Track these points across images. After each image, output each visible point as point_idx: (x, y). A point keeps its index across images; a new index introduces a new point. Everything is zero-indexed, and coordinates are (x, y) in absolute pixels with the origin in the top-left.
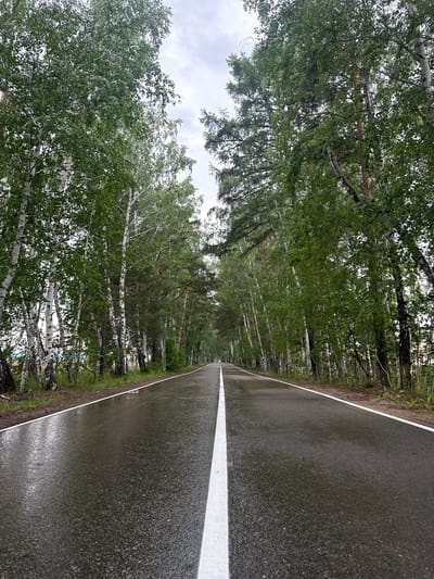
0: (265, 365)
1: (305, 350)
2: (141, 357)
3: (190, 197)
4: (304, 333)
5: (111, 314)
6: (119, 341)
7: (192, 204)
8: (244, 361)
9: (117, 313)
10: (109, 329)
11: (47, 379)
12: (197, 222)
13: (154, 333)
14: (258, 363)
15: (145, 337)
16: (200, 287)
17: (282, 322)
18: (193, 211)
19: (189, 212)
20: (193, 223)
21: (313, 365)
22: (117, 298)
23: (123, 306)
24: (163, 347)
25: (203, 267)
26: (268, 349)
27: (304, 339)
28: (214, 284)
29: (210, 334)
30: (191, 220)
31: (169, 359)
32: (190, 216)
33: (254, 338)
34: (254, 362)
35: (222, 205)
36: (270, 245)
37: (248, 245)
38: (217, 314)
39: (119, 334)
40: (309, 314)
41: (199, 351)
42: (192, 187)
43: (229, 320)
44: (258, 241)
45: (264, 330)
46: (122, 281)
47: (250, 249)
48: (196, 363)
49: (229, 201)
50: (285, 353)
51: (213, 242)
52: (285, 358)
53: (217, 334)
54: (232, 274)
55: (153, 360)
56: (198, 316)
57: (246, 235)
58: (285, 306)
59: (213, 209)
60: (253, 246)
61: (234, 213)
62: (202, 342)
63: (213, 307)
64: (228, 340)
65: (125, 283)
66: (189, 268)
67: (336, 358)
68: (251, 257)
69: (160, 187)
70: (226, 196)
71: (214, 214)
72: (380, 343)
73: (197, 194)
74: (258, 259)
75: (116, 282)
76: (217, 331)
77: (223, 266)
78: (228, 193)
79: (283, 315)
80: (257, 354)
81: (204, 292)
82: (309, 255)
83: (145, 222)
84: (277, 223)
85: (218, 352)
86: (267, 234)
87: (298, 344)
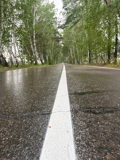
0: (76, 63)
1: (88, 57)
2: (41, 61)
3: (54, 9)
4: (88, 52)
5: (32, 47)
6: (35, 55)
7: (54, 11)
8: (70, 62)
9: (34, 47)
10: (32, 51)
11: (17, 64)
12: (56, 18)
13: (45, 54)
14: (74, 63)
15: (42, 55)
16: (57, 40)
17: (81, 49)
18: (54, 14)
19: (53, 14)
20: (55, 18)
21: (90, 61)
22: (33, 43)
23: (35, 45)
24: (47, 58)
25: (58, 33)
26: (77, 58)
27: (87, 54)
28: (61, 38)
29: (61, 55)
30: (54, 17)
31: (49, 61)
32: (54, 15)
33: (73, 55)
34: (73, 62)
35: (64, 11)
36: (79, 25)
37: (72, 25)
38: (62, 48)
39: (35, 53)
40: (90, 46)
41: (57, 60)
42: (54, 5)
43: (66, 50)
44: (75, 23)
45: (76, 53)
46: (34, 37)
47: (72, 26)
48: (57, 63)
49: (66, 9)
50: (82, 59)
51: (61, 24)
52: (82, 60)
53: (63, 55)
54: (67, 35)
55: (45, 61)
56: (57, 49)
57: (71, 21)
58: (83, 43)
59: (61, 12)
60: (74, 25)
61: (68, 13)
62: (58, 57)
63: (61, 46)
64: (66, 57)
65: (35, 38)
66: (54, 34)
67: (96, 59)
68: (73, 29)
69: (44, 6)
70: (65, 8)
71: (61, 14)
72: (109, 52)
73: (56, 8)
74: (75, 30)
75: (32, 37)
76: (62, 54)
77: (64, 33)
78: (66, 6)
79: (82, 47)
80: (74, 59)
81: (59, 41)
82: (91, 25)
83: (40, 18)
84: (81, 17)
85: (63, 60)
86: (78, 21)
87: (86, 56)
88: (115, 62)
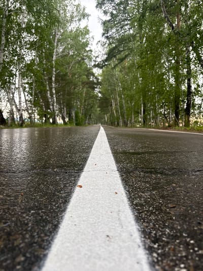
0: (121, 124)
1: (141, 114)
2: (63, 118)
3: (87, 36)
4: (141, 107)
5: (49, 95)
6: (53, 108)
7: (88, 40)
8: (112, 123)
9: (52, 95)
10: (48, 102)
11: (21, 122)
12: (91, 51)
13: (69, 107)
14: (118, 124)
15: (65, 109)
16: (92, 86)
17: (131, 102)
18: (88, 44)
19: (86, 44)
20: (89, 51)
21: (144, 121)
22: (51, 89)
23: (54, 92)
24: (73, 114)
25: (93, 75)
26: (123, 116)
27: (141, 110)
28: (98, 83)
29: (96, 111)
30: (88, 49)
31: (76, 120)
32: (87, 46)
33: (117, 111)
34: (116, 123)
35: (104, 40)
36: (127, 63)
37: (116, 62)
38: (99, 100)
39: (53, 106)
40: (144, 97)
41: (90, 118)
42: (88, 30)
43: (105, 103)
44: (122, 60)
45: (121, 107)
46: (53, 79)
47: (117, 65)
48: (89, 124)
49: (107, 37)
50: (131, 117)
51: (99, 60)
52: (131, 121)
53: (99, 111)
54: (108, 79)
55: (69, 120)
56: (90, 101)
57: (115, 56)
59: (99, 41)
60: (119, 63)
61: (110, 44)
62: (92, 114)
63: (97, 97)
64: (104, 114)
65: (55, 80)
66: (86, 75)
67: (155, 118)
68: (117, 69)
69: (72, 31)
70: (106, 35)
71: (99, 44)
72: (177, 107)
73: (91, 35)
74: (121, 71)
75: (51, 79)
76: (99, 109)
77: (103, 75)
78: (107, 33)
79: (131, 98)
80: (118, 119)
81: (94, 88)
82: (147, 63)
83: (64, 49)
84: (132, 50)
85: (100, 120)
86: (126, 56)
87: (138, 113)
88: (187, 123)
